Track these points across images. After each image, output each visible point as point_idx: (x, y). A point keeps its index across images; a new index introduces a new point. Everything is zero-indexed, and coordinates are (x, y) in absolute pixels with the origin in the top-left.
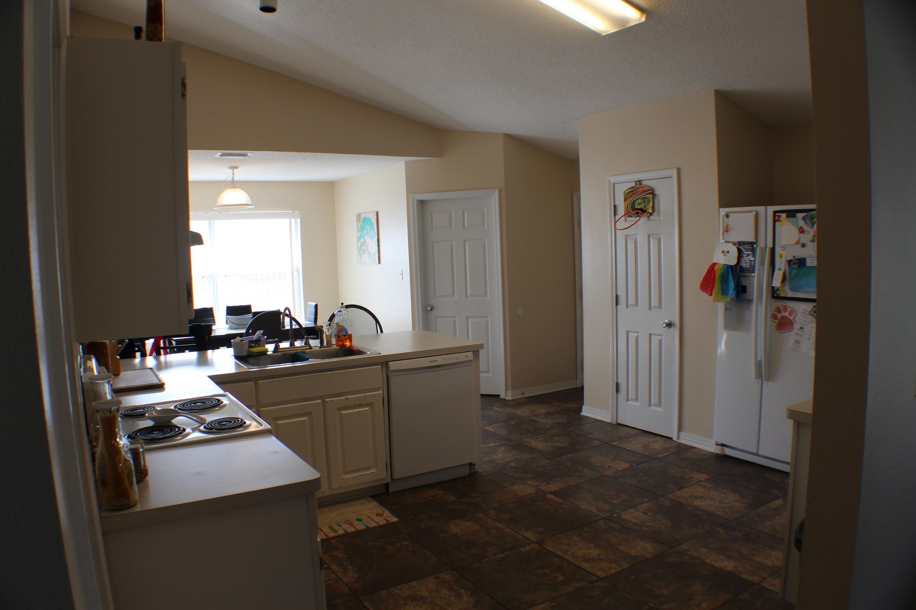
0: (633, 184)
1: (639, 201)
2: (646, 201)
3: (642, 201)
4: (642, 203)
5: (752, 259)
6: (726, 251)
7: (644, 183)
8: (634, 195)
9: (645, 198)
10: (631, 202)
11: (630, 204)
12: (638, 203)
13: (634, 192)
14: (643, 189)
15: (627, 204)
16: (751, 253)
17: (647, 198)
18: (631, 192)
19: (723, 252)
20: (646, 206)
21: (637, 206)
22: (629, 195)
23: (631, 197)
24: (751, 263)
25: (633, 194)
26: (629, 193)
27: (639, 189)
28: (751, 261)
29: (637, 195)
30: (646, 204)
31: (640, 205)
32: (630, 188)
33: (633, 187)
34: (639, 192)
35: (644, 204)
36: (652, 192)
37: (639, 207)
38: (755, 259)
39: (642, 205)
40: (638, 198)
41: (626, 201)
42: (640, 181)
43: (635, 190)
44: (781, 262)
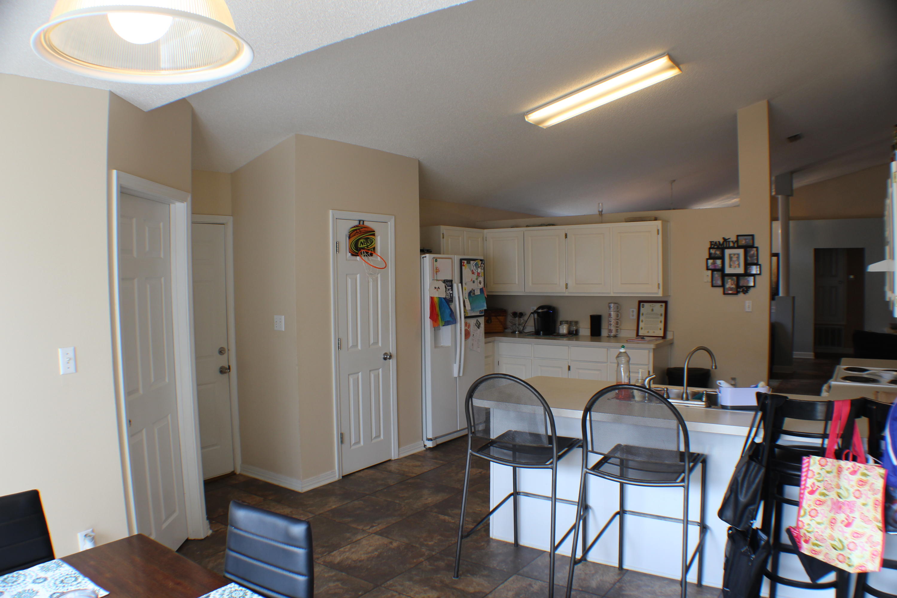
0: (356, 223)
1: (362, 241)
2: (368, 241)
3: (364, 240)
4: (365, 243)
5: (451, 292)
6: (437, 287)
7: (366, 224)
8: (357, 234)
9: (368, 238)
10: (354, 241)
11: (353, 243)
12: (361, 242)
13: (358, 231)
14: (366, 229)
15: (351, 242)
16: (450, 288)
17: (370, 239)
18: (355, 231)
19: (435, 288)
20: (369, 247)
21: (360, 246)
22: (353, 233)
23: (355, 235)
24: (450, 295)
25: (357, 232)
26: (353, 232)
27: (362, 228)
28: (450, 294)
29: (361, 234)
30: (368, 244)
31: (362, 245)
32: (355, 227)
33: (357, 226)
34: (362, 232)
35: (367, 244)
36: (372, 232)
37: (362, 246)
38: (452, 292)
39: (364, 244)
40: (362, 237)
41: (351, 239)
42: (363, 221)
43: (359, 229)
44: (465, 293)
